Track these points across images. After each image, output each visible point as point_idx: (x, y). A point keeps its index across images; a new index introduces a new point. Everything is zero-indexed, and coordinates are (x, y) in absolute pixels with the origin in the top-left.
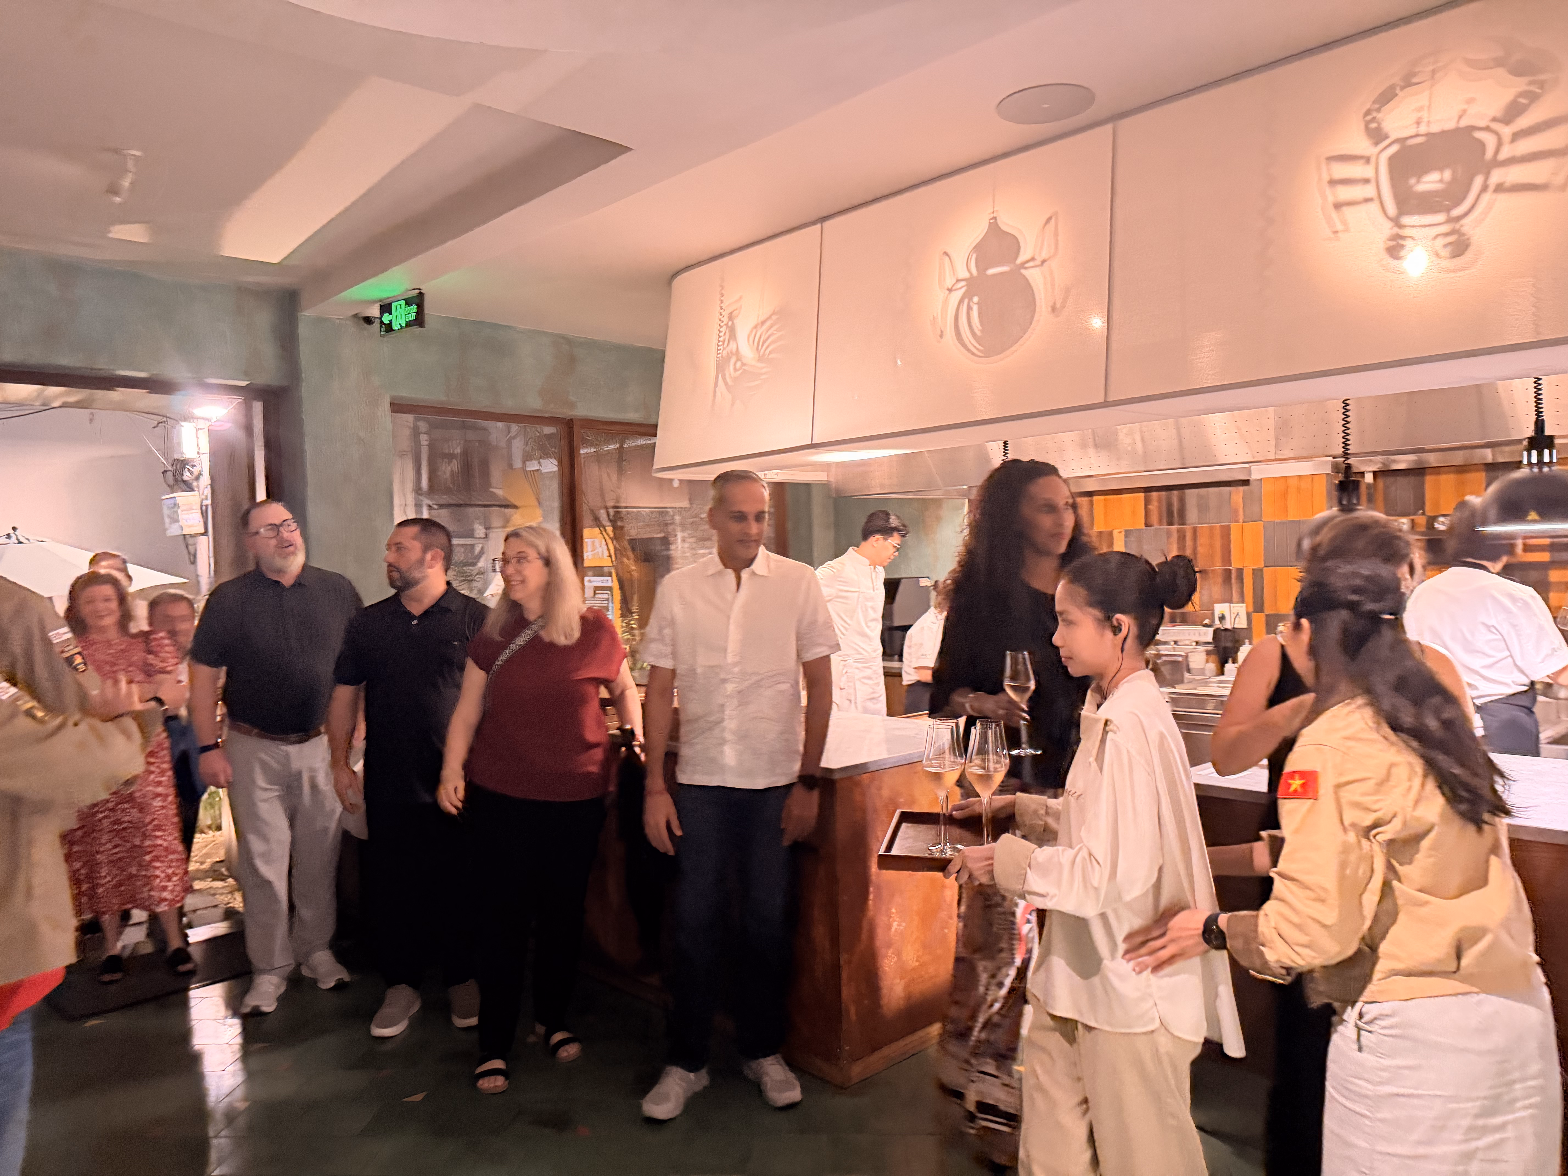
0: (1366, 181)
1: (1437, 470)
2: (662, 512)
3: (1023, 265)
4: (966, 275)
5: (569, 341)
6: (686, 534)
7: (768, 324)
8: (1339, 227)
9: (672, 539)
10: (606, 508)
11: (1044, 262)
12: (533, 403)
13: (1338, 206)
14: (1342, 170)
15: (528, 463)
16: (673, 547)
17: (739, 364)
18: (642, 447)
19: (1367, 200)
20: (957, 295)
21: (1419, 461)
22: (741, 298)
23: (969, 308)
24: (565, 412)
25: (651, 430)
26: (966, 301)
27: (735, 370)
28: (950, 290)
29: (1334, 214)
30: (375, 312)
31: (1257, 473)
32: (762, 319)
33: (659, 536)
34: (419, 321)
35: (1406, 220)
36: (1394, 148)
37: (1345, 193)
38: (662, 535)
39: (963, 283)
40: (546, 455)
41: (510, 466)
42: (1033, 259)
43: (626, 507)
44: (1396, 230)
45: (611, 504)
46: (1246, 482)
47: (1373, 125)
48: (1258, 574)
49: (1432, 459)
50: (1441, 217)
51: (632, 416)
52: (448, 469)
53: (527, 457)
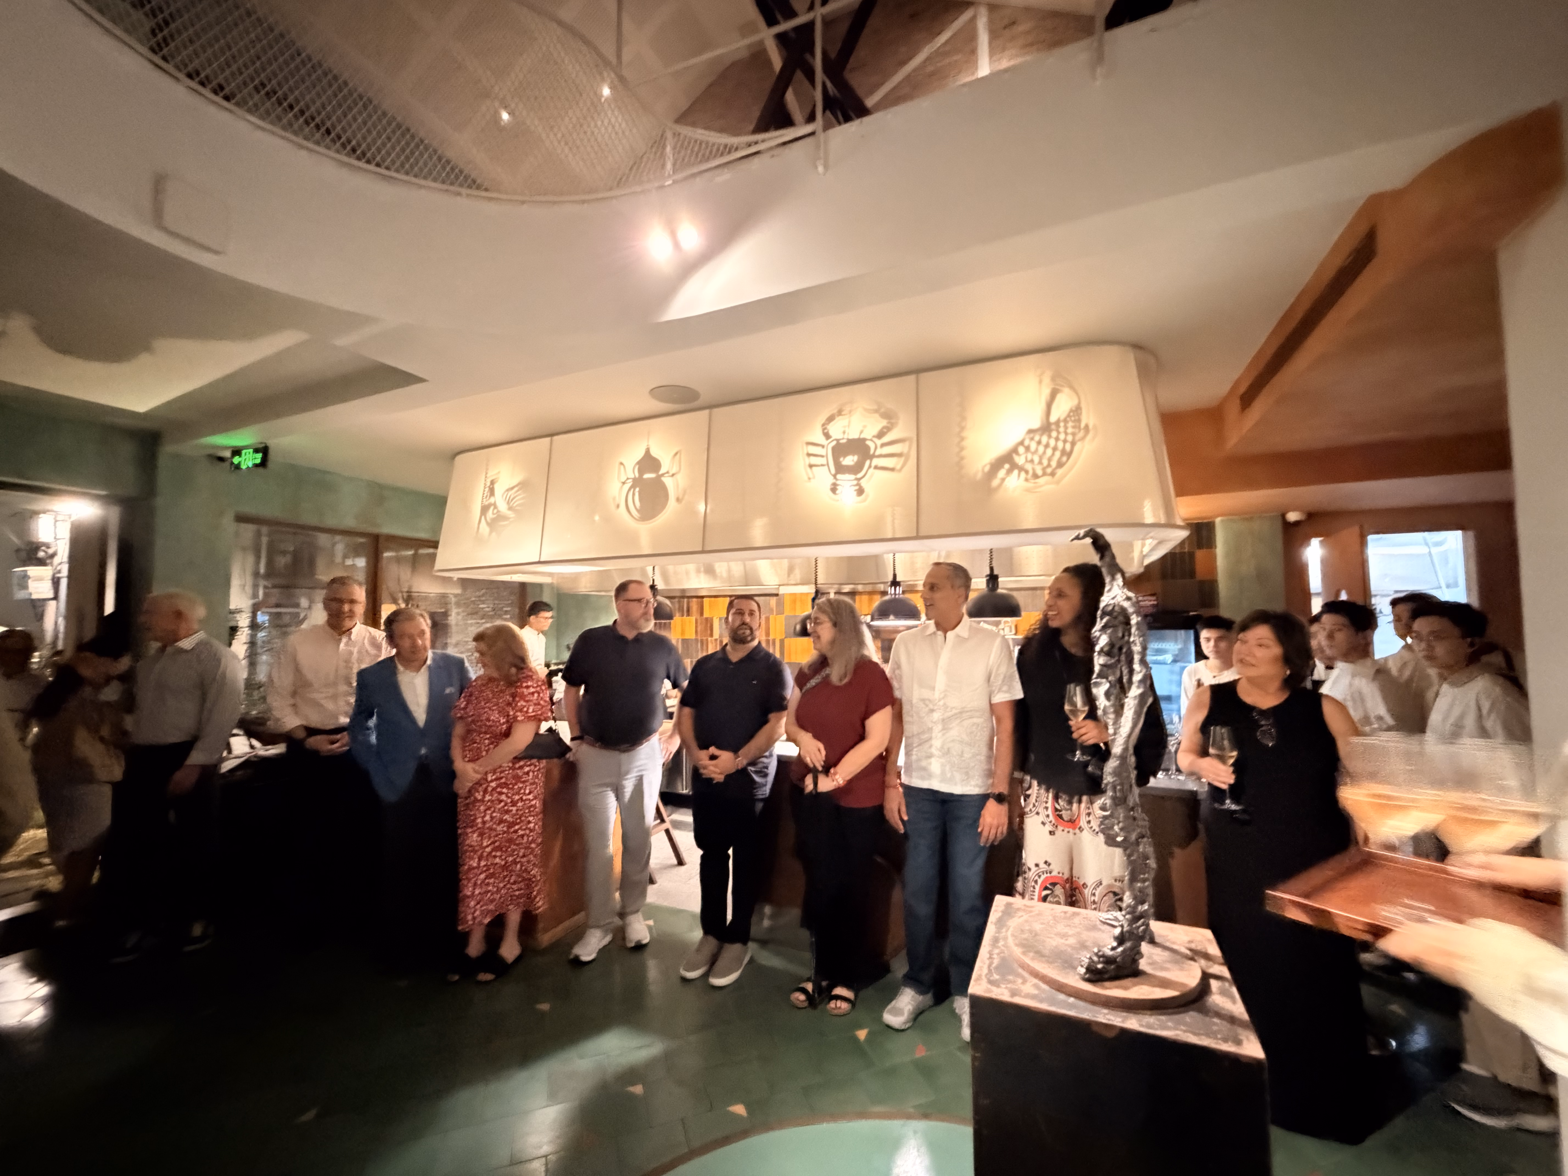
0: (822, 456)
1: (861, 593)
2: (444, 596)
3: (663, 475)
4: (633, 476)
5: (381, 487)
6: (460, 610)
7: (516, 489)
8: (811, 476)
9: (449, 613)
10: (402, 592)
11: (673, 475)
12: (349, 522)
13: (811, 466)
14: (812, 450)
15: (346, 560)
16: (450, 618)
17: (495, 511)
18: (428, 554)
19: (822, 465)
20: (627, 486)
21: (854, 589)
22: (499, 472)
23: (634, 494)
24: (375, 530)
25: (435, 545)
26: (632, 490)
27: (493, 514)
28: (624, 483)
29: (808, 469)
30: (227, 454)
31: (783, 590)
32: (511, 486)
33: (440, 611)
34: (263, 463)
35: (839, 476)
36: (834, 443)
37: (814, 460)
38: (443, 610)
39: (631, 480)
40: (357, 554)
41: (333, 562)
42: (668, 472)
43: (418, 592)
44: (834, 481)
45: (406, 590)
46: (777, 595)
47: (826, 431)
48: (782, 642)
49: (860, 588)
50: (852, 477)
51: (423, 535)
52: (282, 561)
53: (345, 557)
